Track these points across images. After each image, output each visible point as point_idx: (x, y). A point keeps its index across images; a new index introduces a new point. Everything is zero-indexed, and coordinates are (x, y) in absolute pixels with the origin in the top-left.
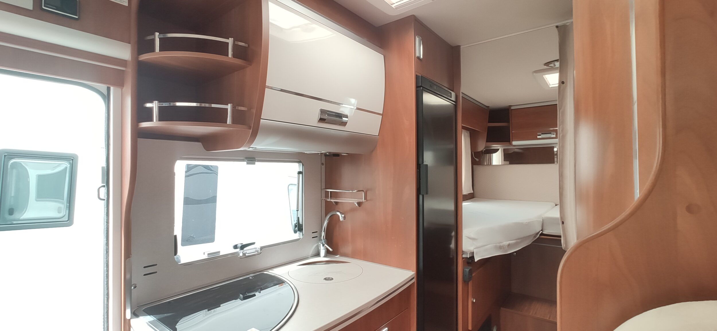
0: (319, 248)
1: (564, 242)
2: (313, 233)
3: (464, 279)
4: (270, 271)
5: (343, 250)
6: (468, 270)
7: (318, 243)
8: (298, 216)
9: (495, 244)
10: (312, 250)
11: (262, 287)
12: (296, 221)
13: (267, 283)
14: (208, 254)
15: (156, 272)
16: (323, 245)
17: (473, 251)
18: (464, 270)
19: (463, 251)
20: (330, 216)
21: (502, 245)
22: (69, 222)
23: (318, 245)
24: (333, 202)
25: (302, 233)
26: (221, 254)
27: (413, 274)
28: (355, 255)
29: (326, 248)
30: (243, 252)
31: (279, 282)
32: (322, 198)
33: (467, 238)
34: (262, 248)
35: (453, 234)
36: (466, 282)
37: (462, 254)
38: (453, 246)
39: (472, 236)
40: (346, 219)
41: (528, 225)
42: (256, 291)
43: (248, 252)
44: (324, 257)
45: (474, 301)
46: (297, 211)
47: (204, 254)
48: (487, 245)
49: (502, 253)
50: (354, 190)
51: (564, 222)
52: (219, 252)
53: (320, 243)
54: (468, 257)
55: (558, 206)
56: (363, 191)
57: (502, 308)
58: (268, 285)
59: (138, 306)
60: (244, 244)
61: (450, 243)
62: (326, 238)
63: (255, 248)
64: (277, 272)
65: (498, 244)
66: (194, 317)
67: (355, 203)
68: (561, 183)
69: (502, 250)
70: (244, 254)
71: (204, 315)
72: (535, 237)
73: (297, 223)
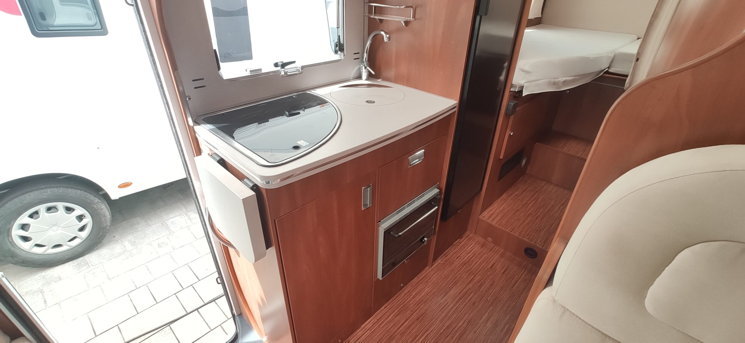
0: (361, 71)
1: (628, 82)
2: (354, 54)
3: (506, 112)
4: (313, 91)
5: (385, 74)
6: (513, 104)
7: (360, 65)
8: (339, 35)
9: (549, 80)
10: (353, 72)
11: (305, 106)
12: (337, 40)
13: (311, 103)
14: (251, 71)
15: (205, 86)
16: (365, 68)
17: (523, 86)
18: (508, 104)
19: (512, 85)
20: (372, 37)
21: (557, 81)
22: (103, 31)
23: (360, 67)
24: (378, 20)
25: (343, 54)
26: (263, 71)
27: (456, 103)
28: (397, 80)
29: (368, 70)
30: (285, 71)
31: (321, 102)
32: (365, 14)
33: (520, 70)
34: (303, 67)
35: (506, 64)
36: (507, 116)
37: (510, 87)
38: (502, 78)
39: (527, 68)
40: (391, 40)
41: (596, 60)
42: (300, 109)
43: (289, 70)
44: (367, 80)
45: (512, 134)
46: (338, 28)
47: (246, 71)
48: (539, 80)
49: (556, 90)
50: (401, 6)
51: (639, 59)
52: (261, 70)
53: (362, 65)
54: (516, 91)
55: (640, 41)
56: (411, 7)
57: (537, 143)
58: (311, 104)
59: (197, 116)
60: (285, 62)
61: (501, 75)
62: (368, 60)
63: (296, 67)
64: (319, 92)
65: (553, 80)
66: (248, 129)
67: (402, 22)
68: (657, 8)
69: (555, 86)
70: (286, 73)
71: (256, 128)
72: (597, 75)
73: (337, 42)
